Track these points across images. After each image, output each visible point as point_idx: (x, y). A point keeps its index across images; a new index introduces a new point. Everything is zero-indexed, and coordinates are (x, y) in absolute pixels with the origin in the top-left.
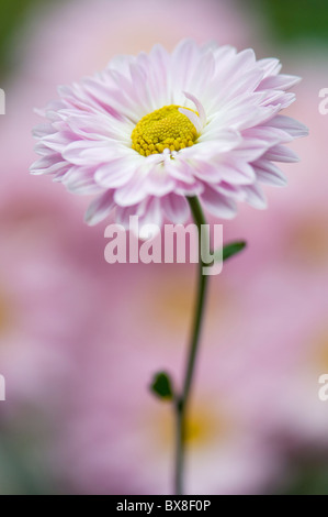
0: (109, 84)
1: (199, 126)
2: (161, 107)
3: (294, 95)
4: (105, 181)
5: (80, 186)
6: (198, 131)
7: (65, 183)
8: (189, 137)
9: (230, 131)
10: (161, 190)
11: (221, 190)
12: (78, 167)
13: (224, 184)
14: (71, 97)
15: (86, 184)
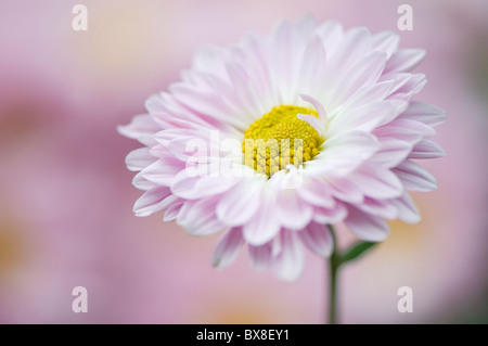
0: (203, 88)
1: (321, 128)
2: (269, 110)
3: (423, 76)
4: (228, 217)
5: (201, 225)
6: (320, 134)
7: (183, 223)
8: (312, 144)
9: (362, 134)
10: (298, 221)
11: (367, 209)
12: (193, 202)
13: (369, 200)
14: (165, 114)
15: (206, 222)
